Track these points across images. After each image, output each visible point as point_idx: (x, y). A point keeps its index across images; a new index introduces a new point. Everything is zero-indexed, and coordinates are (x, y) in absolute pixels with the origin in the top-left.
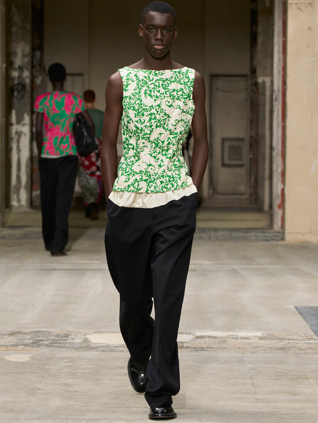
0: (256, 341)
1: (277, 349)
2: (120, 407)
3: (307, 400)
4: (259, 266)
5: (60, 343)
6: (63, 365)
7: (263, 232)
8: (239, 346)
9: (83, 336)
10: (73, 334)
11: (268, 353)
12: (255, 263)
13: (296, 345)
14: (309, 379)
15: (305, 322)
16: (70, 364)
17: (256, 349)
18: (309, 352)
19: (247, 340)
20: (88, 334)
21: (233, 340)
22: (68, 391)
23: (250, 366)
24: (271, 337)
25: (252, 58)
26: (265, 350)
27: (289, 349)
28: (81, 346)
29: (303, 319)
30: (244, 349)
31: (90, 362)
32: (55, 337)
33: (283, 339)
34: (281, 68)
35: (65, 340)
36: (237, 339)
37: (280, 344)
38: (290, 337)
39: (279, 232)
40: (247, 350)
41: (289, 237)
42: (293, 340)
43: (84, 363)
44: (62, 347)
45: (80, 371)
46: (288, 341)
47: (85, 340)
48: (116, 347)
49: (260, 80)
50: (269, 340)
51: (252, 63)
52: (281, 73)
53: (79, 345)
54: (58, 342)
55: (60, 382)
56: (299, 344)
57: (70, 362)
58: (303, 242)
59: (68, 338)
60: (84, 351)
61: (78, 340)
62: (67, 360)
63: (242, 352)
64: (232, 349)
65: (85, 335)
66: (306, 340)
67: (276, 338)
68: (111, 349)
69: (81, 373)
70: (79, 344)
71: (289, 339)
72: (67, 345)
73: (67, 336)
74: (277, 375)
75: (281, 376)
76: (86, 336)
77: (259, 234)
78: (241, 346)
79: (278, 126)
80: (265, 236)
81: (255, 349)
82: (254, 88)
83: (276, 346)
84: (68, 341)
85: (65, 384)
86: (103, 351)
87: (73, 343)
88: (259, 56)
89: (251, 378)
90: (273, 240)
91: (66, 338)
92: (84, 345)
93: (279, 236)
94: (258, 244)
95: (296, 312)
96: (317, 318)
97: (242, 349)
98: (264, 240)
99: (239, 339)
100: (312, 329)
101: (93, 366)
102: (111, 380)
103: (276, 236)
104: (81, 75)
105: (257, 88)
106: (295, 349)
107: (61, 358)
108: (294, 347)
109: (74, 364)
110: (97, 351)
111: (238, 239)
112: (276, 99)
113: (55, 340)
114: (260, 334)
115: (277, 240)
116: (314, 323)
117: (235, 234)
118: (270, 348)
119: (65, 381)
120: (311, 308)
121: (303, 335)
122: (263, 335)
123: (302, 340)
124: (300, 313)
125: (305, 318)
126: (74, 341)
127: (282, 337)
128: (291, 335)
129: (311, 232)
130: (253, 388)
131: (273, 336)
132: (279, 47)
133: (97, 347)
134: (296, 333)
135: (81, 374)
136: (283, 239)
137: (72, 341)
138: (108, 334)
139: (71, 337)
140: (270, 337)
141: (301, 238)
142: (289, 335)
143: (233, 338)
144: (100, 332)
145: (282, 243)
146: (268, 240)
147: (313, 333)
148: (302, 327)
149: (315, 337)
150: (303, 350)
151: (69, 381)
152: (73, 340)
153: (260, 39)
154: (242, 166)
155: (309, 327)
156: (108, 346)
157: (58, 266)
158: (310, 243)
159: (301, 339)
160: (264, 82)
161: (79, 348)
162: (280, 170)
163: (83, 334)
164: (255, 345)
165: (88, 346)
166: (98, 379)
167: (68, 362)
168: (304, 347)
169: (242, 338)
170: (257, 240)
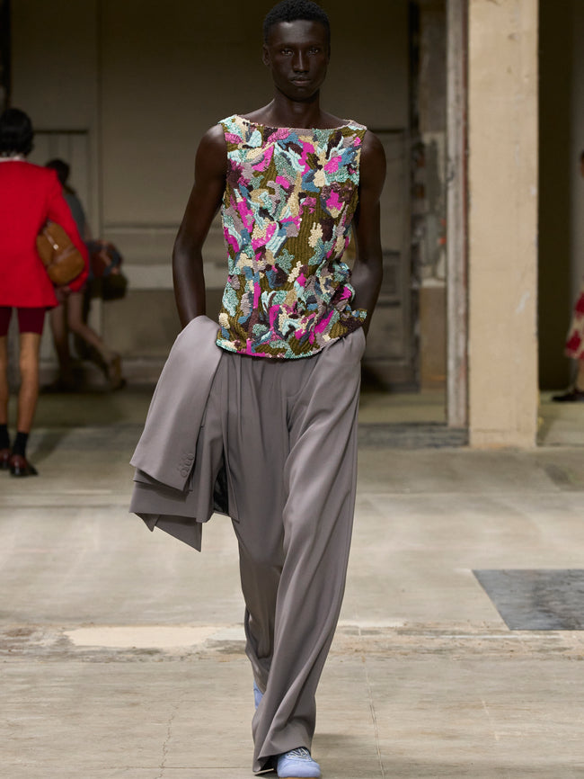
0: (391, 636)
1: (429, 651)
2: (112, 768)
3: (474, 747)
4: (416, 496)
5: (12, 647)
6: (13, 689)
7: (431, 431)
8: (356, 647)
9: (59, 634)
10: (40, 629)
11: (411, 659)
12: (408, 490)
13: (467, 644)
14: (482, 707)
15: (489, 600)
16: (26, 686)
17: (390, 652)
18: (488, 657)
19: (373, 636)
20: (70, 630)
21: (346, 636)
22: (15, 739)
23: (371, 684)
24: (420, 630)
25: (412, 96)
26: (406, 654)
27: (451, 651)
28: (53, 653)
29: (485, 595)
30: (365, 652)
31: (66, 681)
32: (4, 636)
33: (443, 633)
34: (461, 115)
35: (23, 641)
36: (355, 633)
37: (437, 642)
38: (456, 628)
39: (460, 430)
40: (373, 654)
41: (477, 440)
42: (461, 633)
43: (54, 684)
44: (15, 654)
45: (44, 699)
46: (451, 637)
47: (61, 640)
48: (119, 653)
49: (427, 138)
50: (415, 635)
51: (412, 107)
52: (462, 124)
53: (48, 650)
54: (9, 645)
55: (3, 722)
56: (473, 642)
57: (28, 683)
58: (506, 448)
59: (30, 638)
60: (56, 661)
61: (48, 641)
62: (22, 680)
63: (360, 658)
64: (343, 653)
65: (62, 632)
66: (486, 634)
67: (430, 631)
68: (110, 656)
69: (45, 703)
70: (51, 647)
71: (454, 633)
72: (25, 651)
73: (29, 633)
74: (421, 702)
75: (429, 702)
76: (66, 633)
77: (421, 434)
78: (359, 647)
79: (457, 226)
80: (433, 438)
81: (388, 652)
82: (416, 154)
83: (427, 646)
84: (28, 643)
85: (12, 726)
86: (94, 661)
87: (39, 647)
88: (424, 92)
89: (372, 708)
90: (447, 444)
91: (25, 638)
92: (60, 650)
93: (459, 438)
94: (417, 453)
95: (475, 580)
96: (512, 591)
97: (362, 654)
98: (430, 446)
99: (358, 634)
100: (500, 612)
101: (71, 690)
102: (102, 715)
103: (452, 438)
104: (83, 132)
105: (422, 154)
106: (463, 651)
107: (12, 676)
108: (462, 647)
109: (35, 687)
110: (83, 661)
111: (380, 444)
112: (453, 174)
113: (4, 641)
114: (399, 624)
115: (455, 446)
116: (504, 601)
117: (375, 436)
118: (415, 651)
119: (13, 720)
120: (504, 573)
121: (483, 625)
122: (405, 625)
123: (478, 634)
124: (481, 583)
125: (489, 592)
126: (40, 643)
127: (441, 628)
128: (460, 624)
129: (518, 430)
130: (373, 726)
131: (423, 627)
132: (457, 74)
133: (83, 654)
134: (468, 621)
135: (46, 705)
136: (466, 443)
137: (36, 643)
138: (107, 629)
139: (34, 635)
140: (416, 628)
141: (499, 440)
142: (455, 625)
143: (347, 632)
144: (92, 624)
145: (465, 450)
146: (436, 446)
147: (501, 620)
148: (482, 609)
149: (506, 628)
150: (478, 653)
151: (21, 718)
152: (39, 639)
153: (426, 59)
154: (396, 304)
155: (494, 611)
156: (104, 651)
157: (29, 500)
158: (516, 449)
159: (477, 632)
160: (434, 143)
161: (48, 657)
162: (462, 311)
163: (60, 629)
164: (387, 646)
165: (66, 652)
166: (75, 714)
167: (23, 683)
168: (481, 647)
169: (365, 632)
170: (416, 446)
